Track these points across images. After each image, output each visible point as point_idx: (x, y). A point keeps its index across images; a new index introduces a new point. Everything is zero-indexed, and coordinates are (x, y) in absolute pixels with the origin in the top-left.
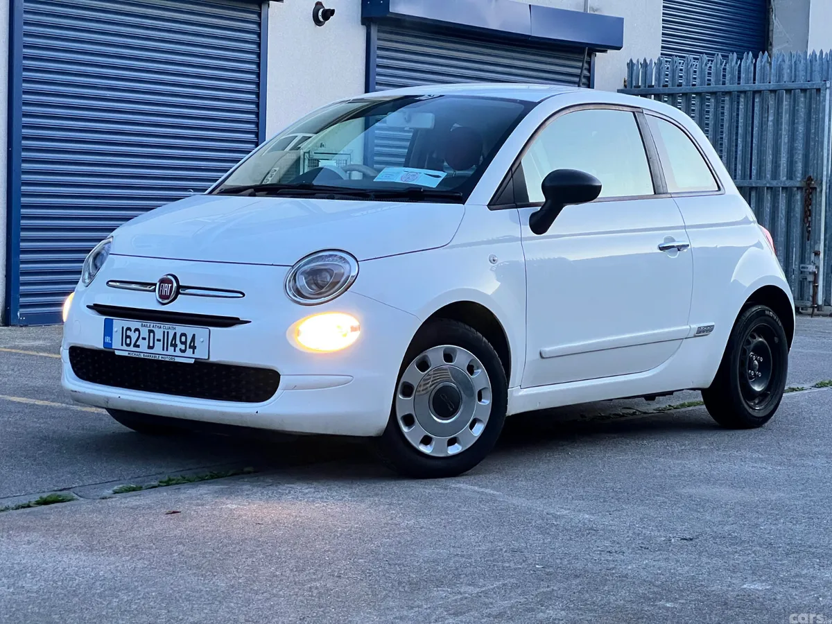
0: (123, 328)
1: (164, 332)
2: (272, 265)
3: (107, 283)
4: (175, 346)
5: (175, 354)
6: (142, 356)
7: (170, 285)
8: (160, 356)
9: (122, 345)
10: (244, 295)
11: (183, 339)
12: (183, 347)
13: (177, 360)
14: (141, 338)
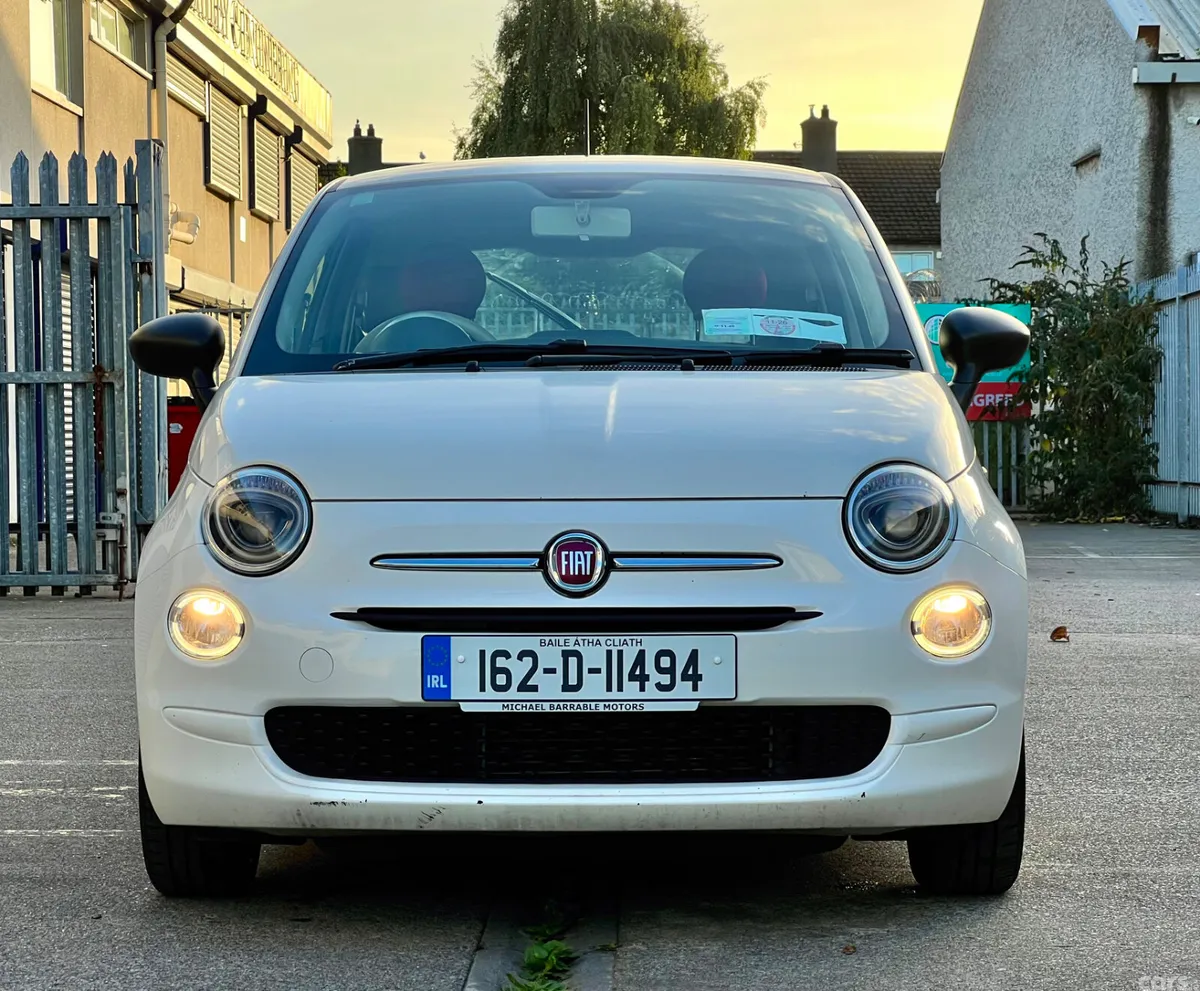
0: (482, 653)
1: (609, 653)
2: (805, 498)
3: (372, 562)
4: (643, 679)
5: (642, 696)
6: (546, 708)
7: (589, 554)
8: (602, 704)
9: (483, 689)
10: (781, 562)
11: (665, 662)
12: (666, 679)
13: (649, 707)
14: (540, 670)
